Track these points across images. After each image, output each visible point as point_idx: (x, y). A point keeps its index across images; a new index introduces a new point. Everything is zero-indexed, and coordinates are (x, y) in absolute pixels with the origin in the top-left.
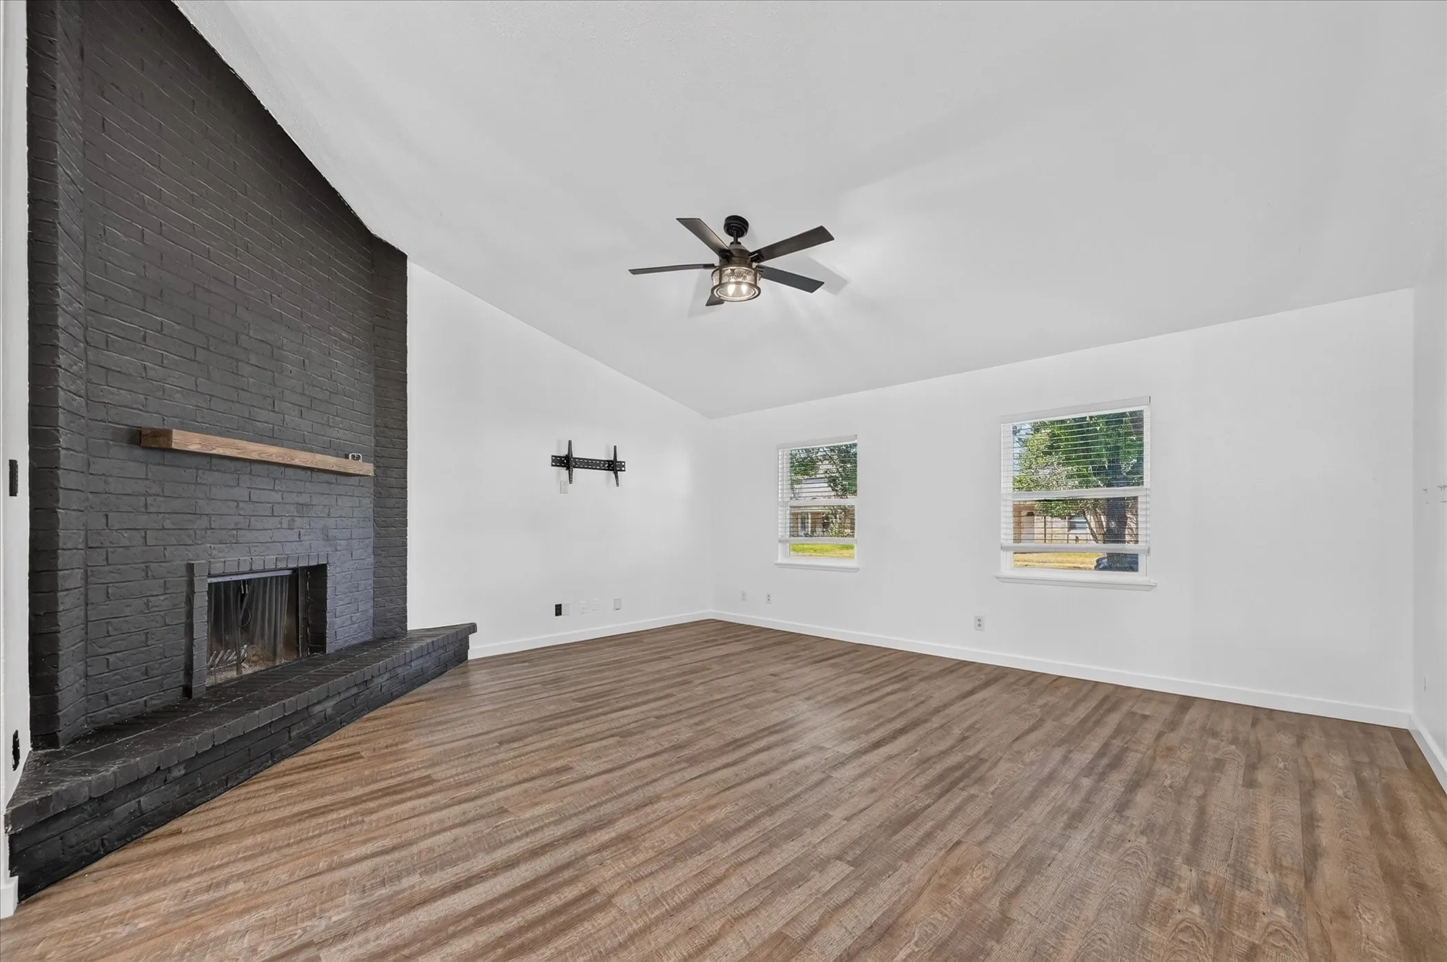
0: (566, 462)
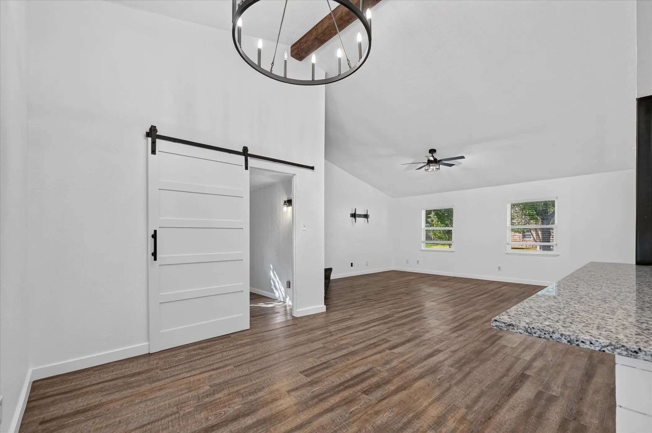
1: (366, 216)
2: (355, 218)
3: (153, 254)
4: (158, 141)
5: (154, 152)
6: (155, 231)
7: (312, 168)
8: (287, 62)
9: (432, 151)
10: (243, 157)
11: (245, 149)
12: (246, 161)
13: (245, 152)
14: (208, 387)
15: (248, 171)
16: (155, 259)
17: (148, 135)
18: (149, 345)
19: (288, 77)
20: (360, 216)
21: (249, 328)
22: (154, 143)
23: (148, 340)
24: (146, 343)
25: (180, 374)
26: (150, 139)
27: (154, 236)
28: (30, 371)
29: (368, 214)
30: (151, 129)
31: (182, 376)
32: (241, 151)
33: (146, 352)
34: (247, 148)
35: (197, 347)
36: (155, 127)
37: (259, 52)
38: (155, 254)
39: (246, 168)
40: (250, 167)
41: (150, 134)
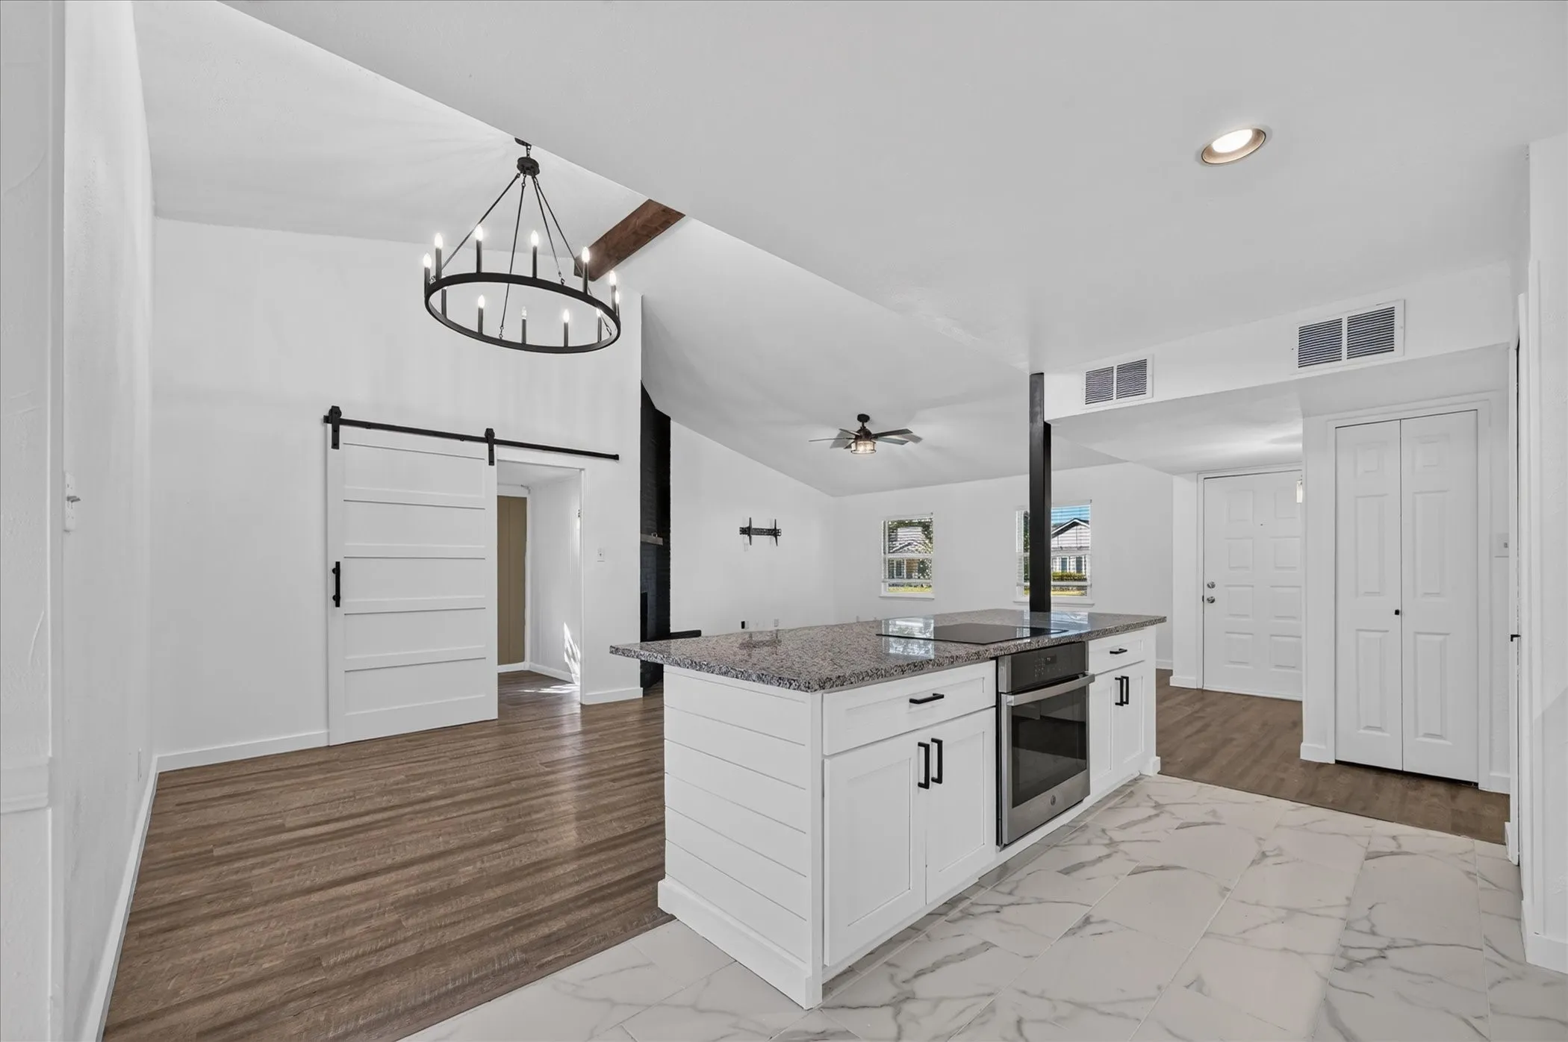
0: (747, 531)
1: (774, 533)
2: (749, 535)
3: (334, 598)
4: (342, 428)
5: (336, 445)
6: (338, 564)
7: (616, 457)
8: (527, 323)
9: (863, 418)
10: (486, 445)
11: (490, 433)
12: (491, 451)
13: (489, 438)
14: (403, 777)
15: (494, 468)
16: (338, 605)
17: (327, 420)
18: (328, 734)
19: (528, 342)
20: (761, 532)
21: (496, 717)
22: (336, 432)
23: (328, 727)
24: (324, 731)
25: (368, 766)
26: (330, 426)
27: (337, 571)
28: (155, 757)
29: (777, 528)
30: (331, 411)
31: (370, 767)
32: (483, 435)
33: (324, 744)
34: (492, 430)
35: (404, 739)
36: (338, 408)
37: (481, 312)
38: (337, 599)
39: (491, 462)
40: (498, 460)
41: (330, 418)
